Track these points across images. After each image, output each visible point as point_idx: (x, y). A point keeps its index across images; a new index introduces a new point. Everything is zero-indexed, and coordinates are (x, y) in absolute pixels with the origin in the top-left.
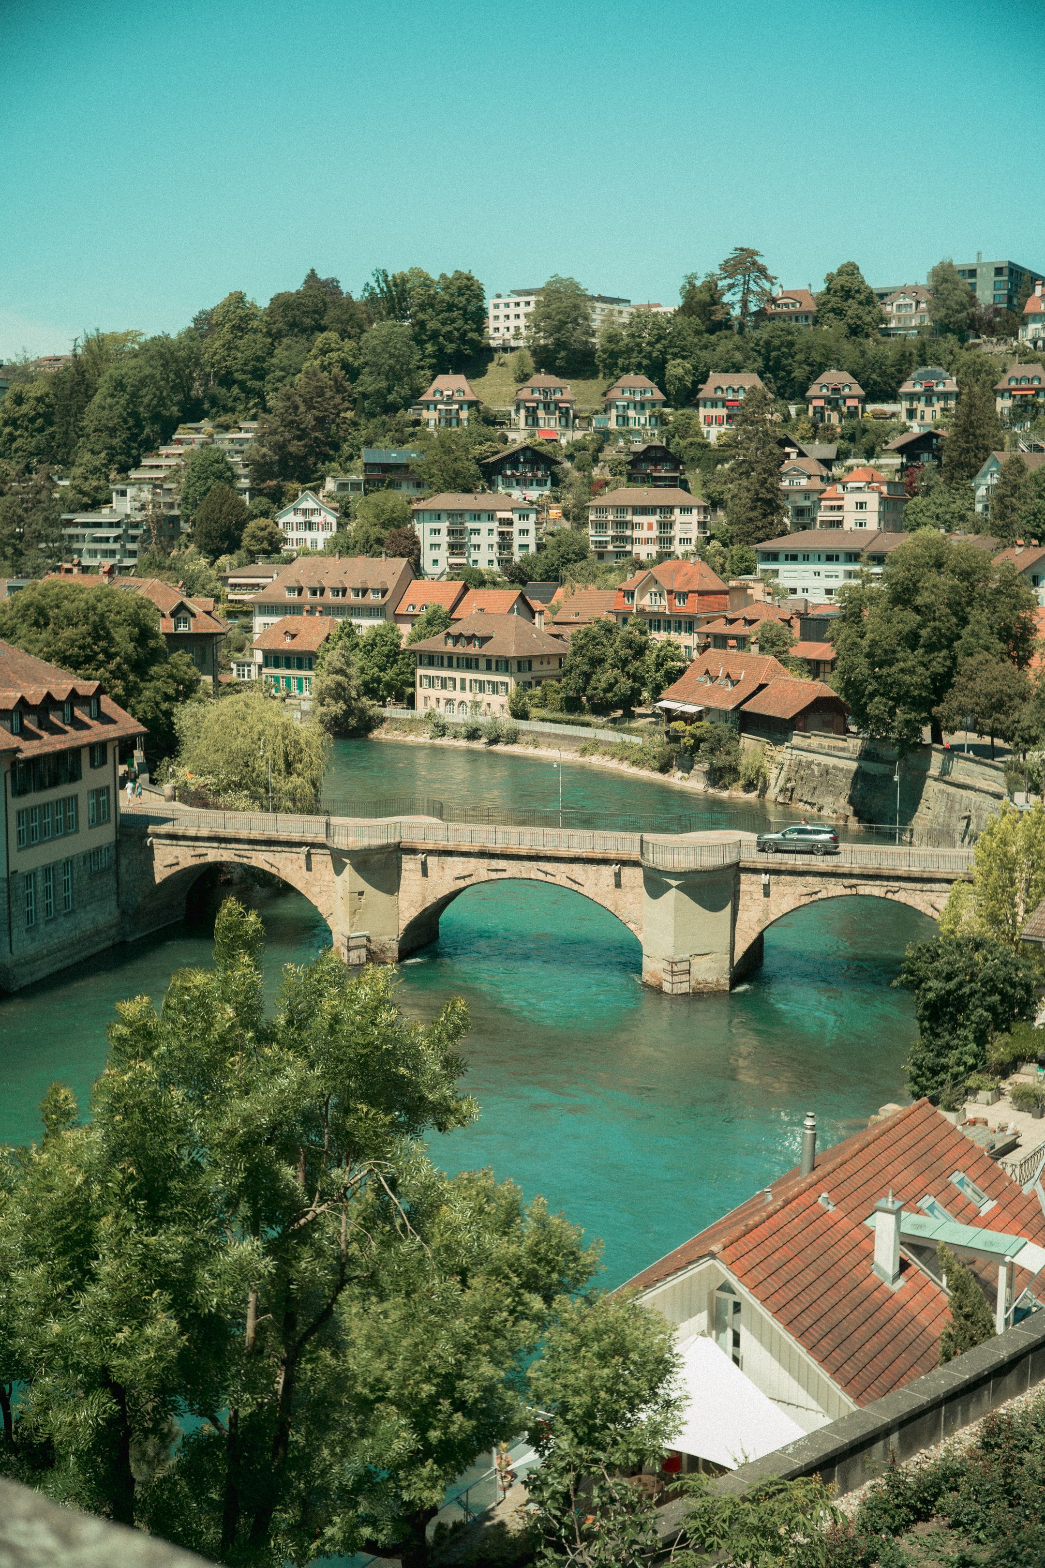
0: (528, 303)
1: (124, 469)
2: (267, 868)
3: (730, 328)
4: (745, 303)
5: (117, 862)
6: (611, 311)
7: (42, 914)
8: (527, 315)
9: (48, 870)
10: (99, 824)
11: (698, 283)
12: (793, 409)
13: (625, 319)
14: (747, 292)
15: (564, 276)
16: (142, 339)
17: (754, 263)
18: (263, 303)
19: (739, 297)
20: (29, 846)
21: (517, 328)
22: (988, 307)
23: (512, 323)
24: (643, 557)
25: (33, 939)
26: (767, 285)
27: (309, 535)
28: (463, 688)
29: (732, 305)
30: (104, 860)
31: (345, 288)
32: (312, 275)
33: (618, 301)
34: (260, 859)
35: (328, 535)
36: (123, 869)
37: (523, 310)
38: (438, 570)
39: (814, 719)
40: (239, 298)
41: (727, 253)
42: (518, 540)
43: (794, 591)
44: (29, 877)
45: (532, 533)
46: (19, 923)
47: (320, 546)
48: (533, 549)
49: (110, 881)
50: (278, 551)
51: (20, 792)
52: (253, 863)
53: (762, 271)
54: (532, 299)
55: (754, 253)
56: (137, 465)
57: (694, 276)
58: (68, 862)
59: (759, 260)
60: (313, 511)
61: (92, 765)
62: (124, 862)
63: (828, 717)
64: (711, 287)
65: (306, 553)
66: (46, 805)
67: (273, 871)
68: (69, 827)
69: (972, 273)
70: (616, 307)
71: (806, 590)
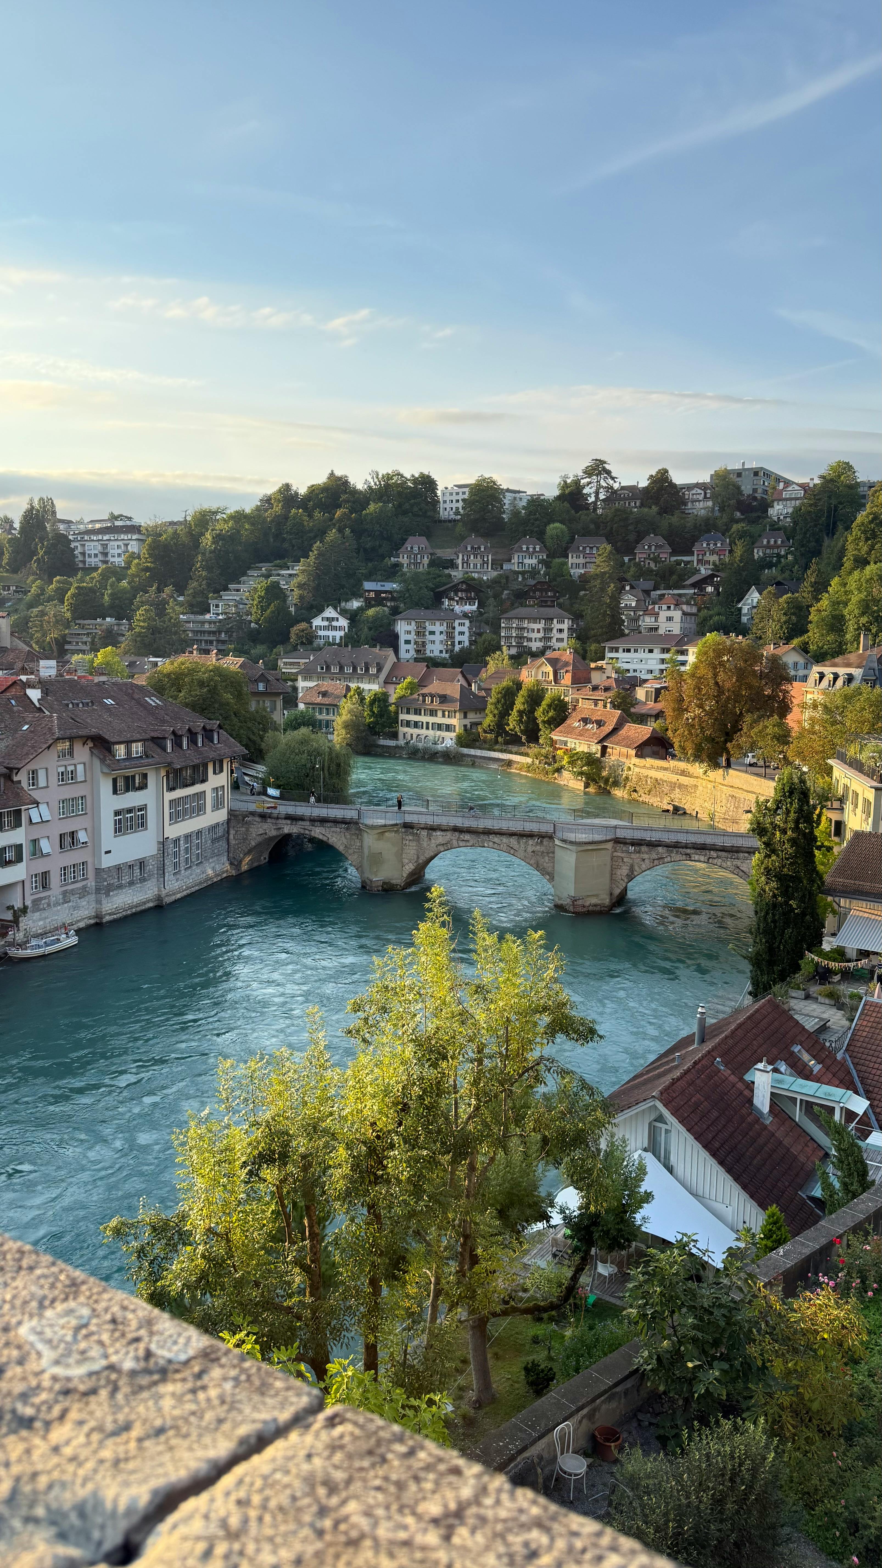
0: (464, 493)
1: (217, 591)
2: (321, 837)
3: (588, 509)
4: (597, 493)
5: (228, 832)
6: (515, 498)
7: (183, 864)
8: (463, 500)
9: (188, 837)
10: (218, 809)
11: (569, 481)
12: (626, 559)
13: (524, 503)
14: (599, 487)
15: (487, 476)
16: (228, 512)
17: (604, 469)
18: (303, 491)
19: (594, 489)
20: (176, 822)
21: (457, 508)
22: (749, 496)
23: (454, 505)
24: (534, 649)
25: (177, 880)
26: (611, 482)
27: (331, 633)
28: (427, 728)
29: (589, 495)
30: (220, 831)
31: (352, 480)
32: (332, 474)
33: (519, 492)
34: (318, 832)
35: (342, 633)
36: (231, 837)
37: (460, 497)
38: (408, 656)
39: (648, 749)
40: (287, 487)
41: (587, 463)
42: (458, 638)
43: (628, 670)
44: (176, 841)
45: (467, 634)
46: (169, 869)
47: (338, 641)
48: (467, 644)
49: (223, 844)
50: (311, 643)
51: (171, 789)
52: (313, 834)
53: (608, 472)
54: (467, 490)
55: (603, 462)
56: (226, 589)
57: (566, 477)
58: (199, 833)
59: (607, 467)
60: (333, 619)
61: (215, 773)
62: (232, 832)
63: (655, 748)
64: (577, 482)
65: (330, 644)
66: (187, 797)
67: (325, 839)
68: (200, 810)
69: (739, 475)
70: (517, 495)
71: (635, 671)
